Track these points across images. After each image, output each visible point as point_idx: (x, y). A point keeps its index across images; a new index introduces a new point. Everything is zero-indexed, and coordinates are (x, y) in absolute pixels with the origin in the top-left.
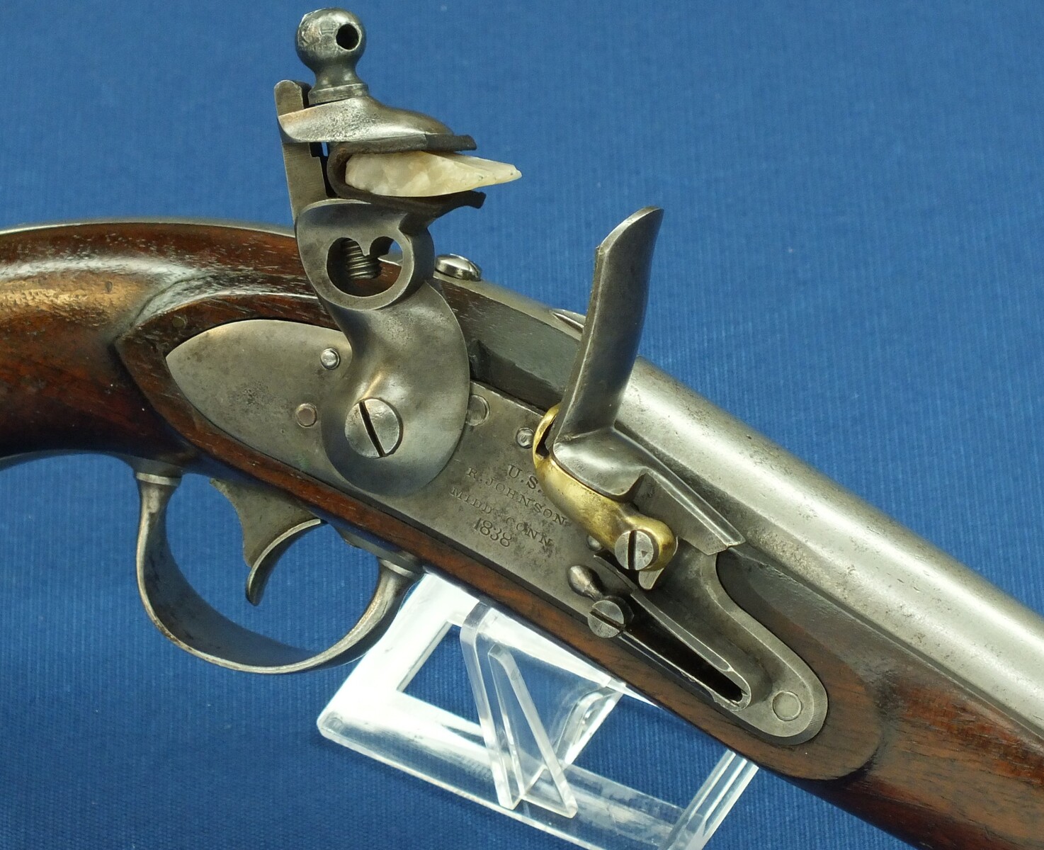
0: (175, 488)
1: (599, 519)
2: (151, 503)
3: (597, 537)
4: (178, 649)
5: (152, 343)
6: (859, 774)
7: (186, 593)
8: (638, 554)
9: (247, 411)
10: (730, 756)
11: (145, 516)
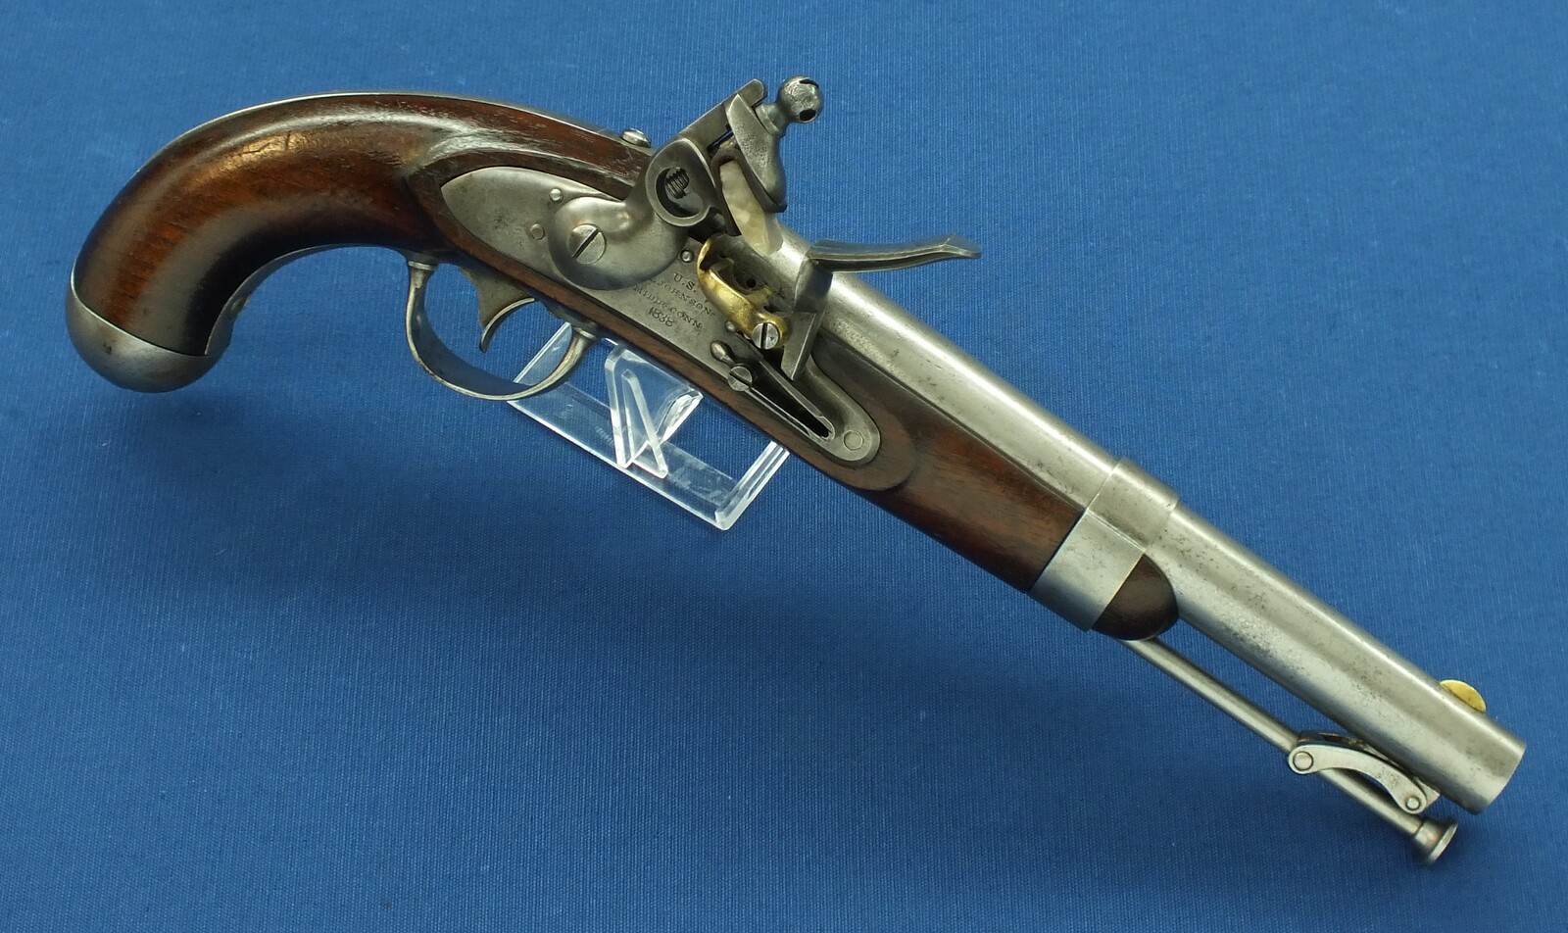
0: (433, 272)
1: (741, 315)
2: (417, 281)
3: (734, 323)
4: (434, 381)
5: (432, 177)
6: (899, 487)
7: (436, 342)
8: (768, 339)
9: (496, 228)
10: (773, 445)
11: (412, 291)
